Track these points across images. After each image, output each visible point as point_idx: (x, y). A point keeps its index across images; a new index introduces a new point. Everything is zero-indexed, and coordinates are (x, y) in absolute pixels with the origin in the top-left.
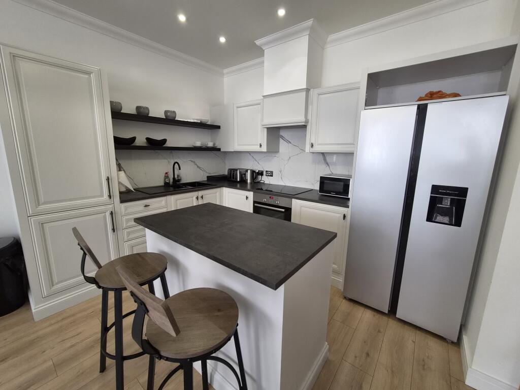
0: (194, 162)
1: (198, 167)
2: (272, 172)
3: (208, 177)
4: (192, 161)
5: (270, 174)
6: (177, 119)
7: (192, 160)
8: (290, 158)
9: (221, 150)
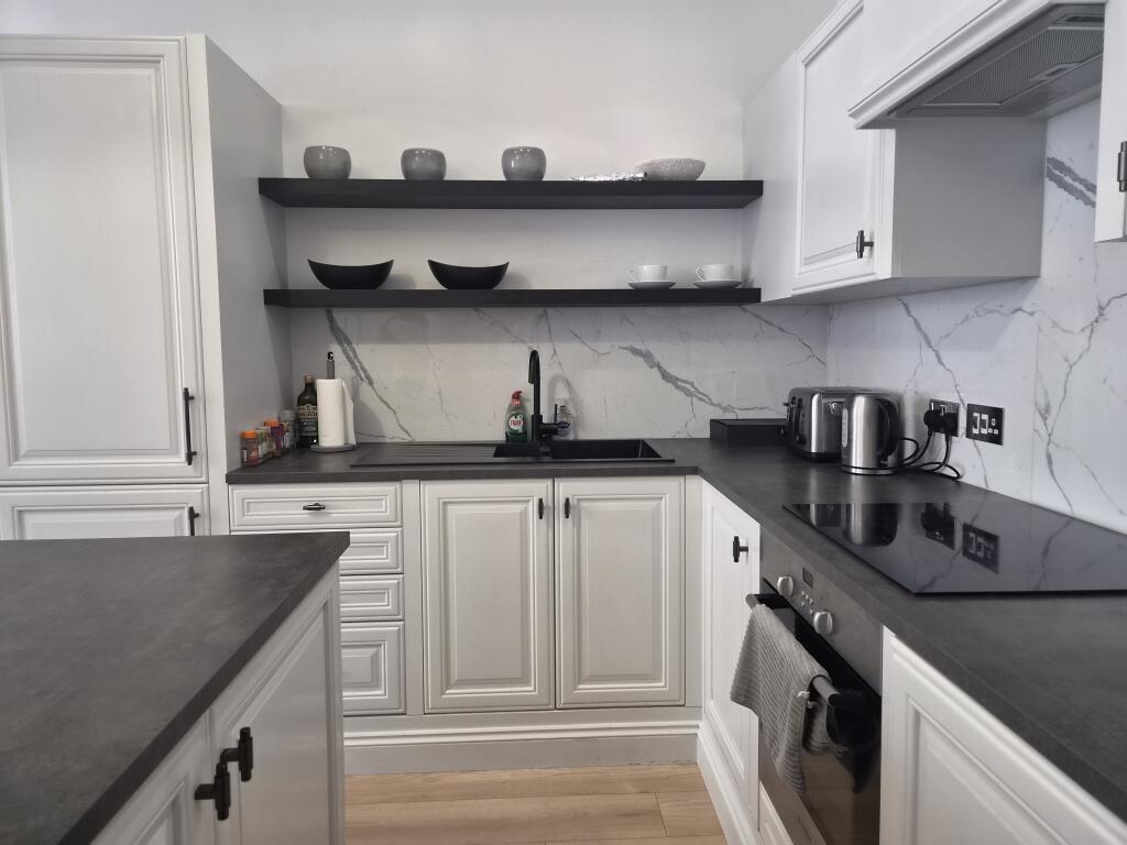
0: (647, 356)
1: (666, 376)
2: (997, 414)
3: (715, 423)
4: (636, 352)
5: (991, 426)
6: (551, 174)
7: (639, 346)
8: (1101, 309)
9: (765, 298)
